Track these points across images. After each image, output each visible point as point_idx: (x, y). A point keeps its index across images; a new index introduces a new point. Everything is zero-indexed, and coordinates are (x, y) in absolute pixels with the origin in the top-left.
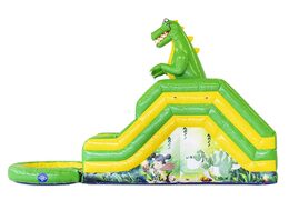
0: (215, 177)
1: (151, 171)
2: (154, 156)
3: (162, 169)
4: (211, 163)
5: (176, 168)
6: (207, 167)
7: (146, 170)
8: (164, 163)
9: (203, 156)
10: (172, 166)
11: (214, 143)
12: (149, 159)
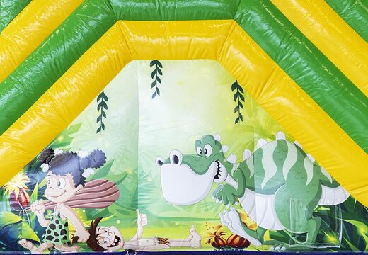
0: (260, 236)
1: (37, 208)
2: (48, 156)
3: (72, 204)
4: (246, 180)
5: (124, 198)
6: (230, 197)
7: (19, 206)
8: (80, 181)
9: (219, 157)
10: (110, 190)
11: (256, 114)
12: (33, 167)
